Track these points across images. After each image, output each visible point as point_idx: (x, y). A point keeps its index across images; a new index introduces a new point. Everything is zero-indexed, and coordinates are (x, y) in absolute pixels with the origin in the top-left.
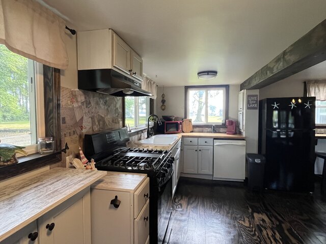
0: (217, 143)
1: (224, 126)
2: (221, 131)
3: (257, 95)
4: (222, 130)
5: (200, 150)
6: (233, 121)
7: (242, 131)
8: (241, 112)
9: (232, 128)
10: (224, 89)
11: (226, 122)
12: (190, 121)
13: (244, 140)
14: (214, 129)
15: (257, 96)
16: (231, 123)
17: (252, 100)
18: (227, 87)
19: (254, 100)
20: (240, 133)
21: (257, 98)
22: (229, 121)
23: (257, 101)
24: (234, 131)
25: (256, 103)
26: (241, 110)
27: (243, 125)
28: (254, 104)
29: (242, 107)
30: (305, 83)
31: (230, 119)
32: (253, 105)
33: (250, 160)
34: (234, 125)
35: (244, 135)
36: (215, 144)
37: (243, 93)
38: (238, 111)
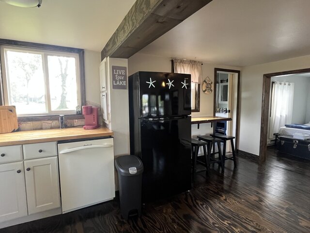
0: (64, 149)
1: (79, 115)
2: (76, 124)
3: (126, 68)
4: (77, 122)
5: (29, 169)
6: (93, 107)
7: (107, 122)
8: (104, 94)
9: (92, 119)
10: (77, 55)
11: (82, 109)
12: (12, 110)
13: (110, 137)
14: (62, 123)
15: (124, 68)
16: (90, 110)
17: (119, 75)
18: (80, 53)
19: (121, 75)
20: (105, 126)
21: (126, 73)
22: (87, 108)
23: (125, 76)
24: (95, 123)
25: (125, 80)
26: (104, 89)
27: (108, 114)
28: (121, 80)
29: (104, 85)
30: (172, 61)
31: (89, 105)
32: (121, 83)
33: (122, 171)
34: (95, 113)
35: (110, 129)
36: (61, 152)
37: (106, 63)
38: (101, 92)
